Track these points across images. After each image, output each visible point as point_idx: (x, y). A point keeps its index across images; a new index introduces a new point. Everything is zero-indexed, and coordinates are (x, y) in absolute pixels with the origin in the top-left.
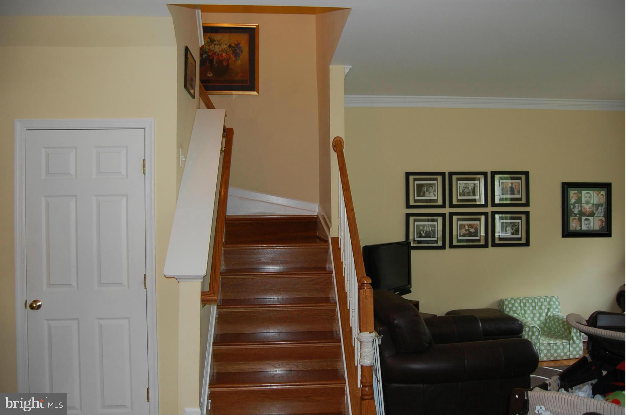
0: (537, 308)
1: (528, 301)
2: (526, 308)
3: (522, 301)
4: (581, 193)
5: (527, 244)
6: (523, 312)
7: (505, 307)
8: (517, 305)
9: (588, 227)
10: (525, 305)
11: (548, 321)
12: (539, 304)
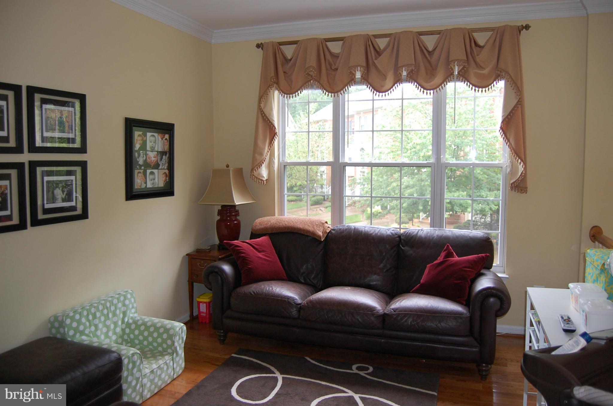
0: (110, 315)
1: (97, 308)
2: (96, 321)
3: (90, 311)
4: (146, 136)
5: (84, 215)
6: (93, 328)
7: (66, 330)
8: (84, 320)
9: (153, 184)
10: (95, 317)
11: (127, 331)
12: (113, 308)
